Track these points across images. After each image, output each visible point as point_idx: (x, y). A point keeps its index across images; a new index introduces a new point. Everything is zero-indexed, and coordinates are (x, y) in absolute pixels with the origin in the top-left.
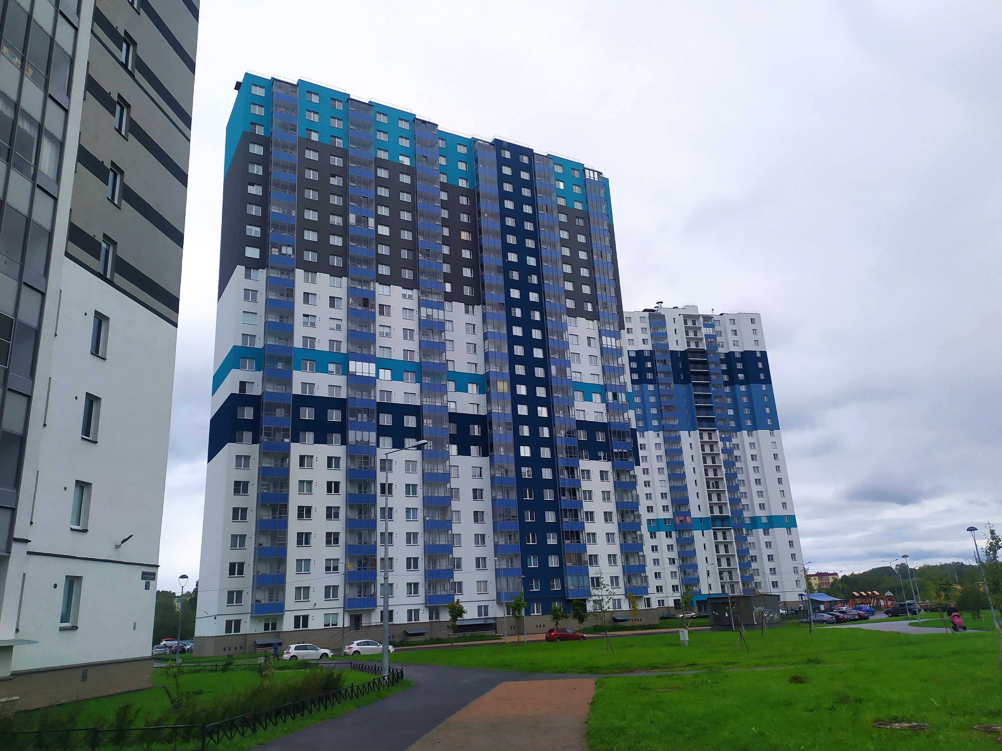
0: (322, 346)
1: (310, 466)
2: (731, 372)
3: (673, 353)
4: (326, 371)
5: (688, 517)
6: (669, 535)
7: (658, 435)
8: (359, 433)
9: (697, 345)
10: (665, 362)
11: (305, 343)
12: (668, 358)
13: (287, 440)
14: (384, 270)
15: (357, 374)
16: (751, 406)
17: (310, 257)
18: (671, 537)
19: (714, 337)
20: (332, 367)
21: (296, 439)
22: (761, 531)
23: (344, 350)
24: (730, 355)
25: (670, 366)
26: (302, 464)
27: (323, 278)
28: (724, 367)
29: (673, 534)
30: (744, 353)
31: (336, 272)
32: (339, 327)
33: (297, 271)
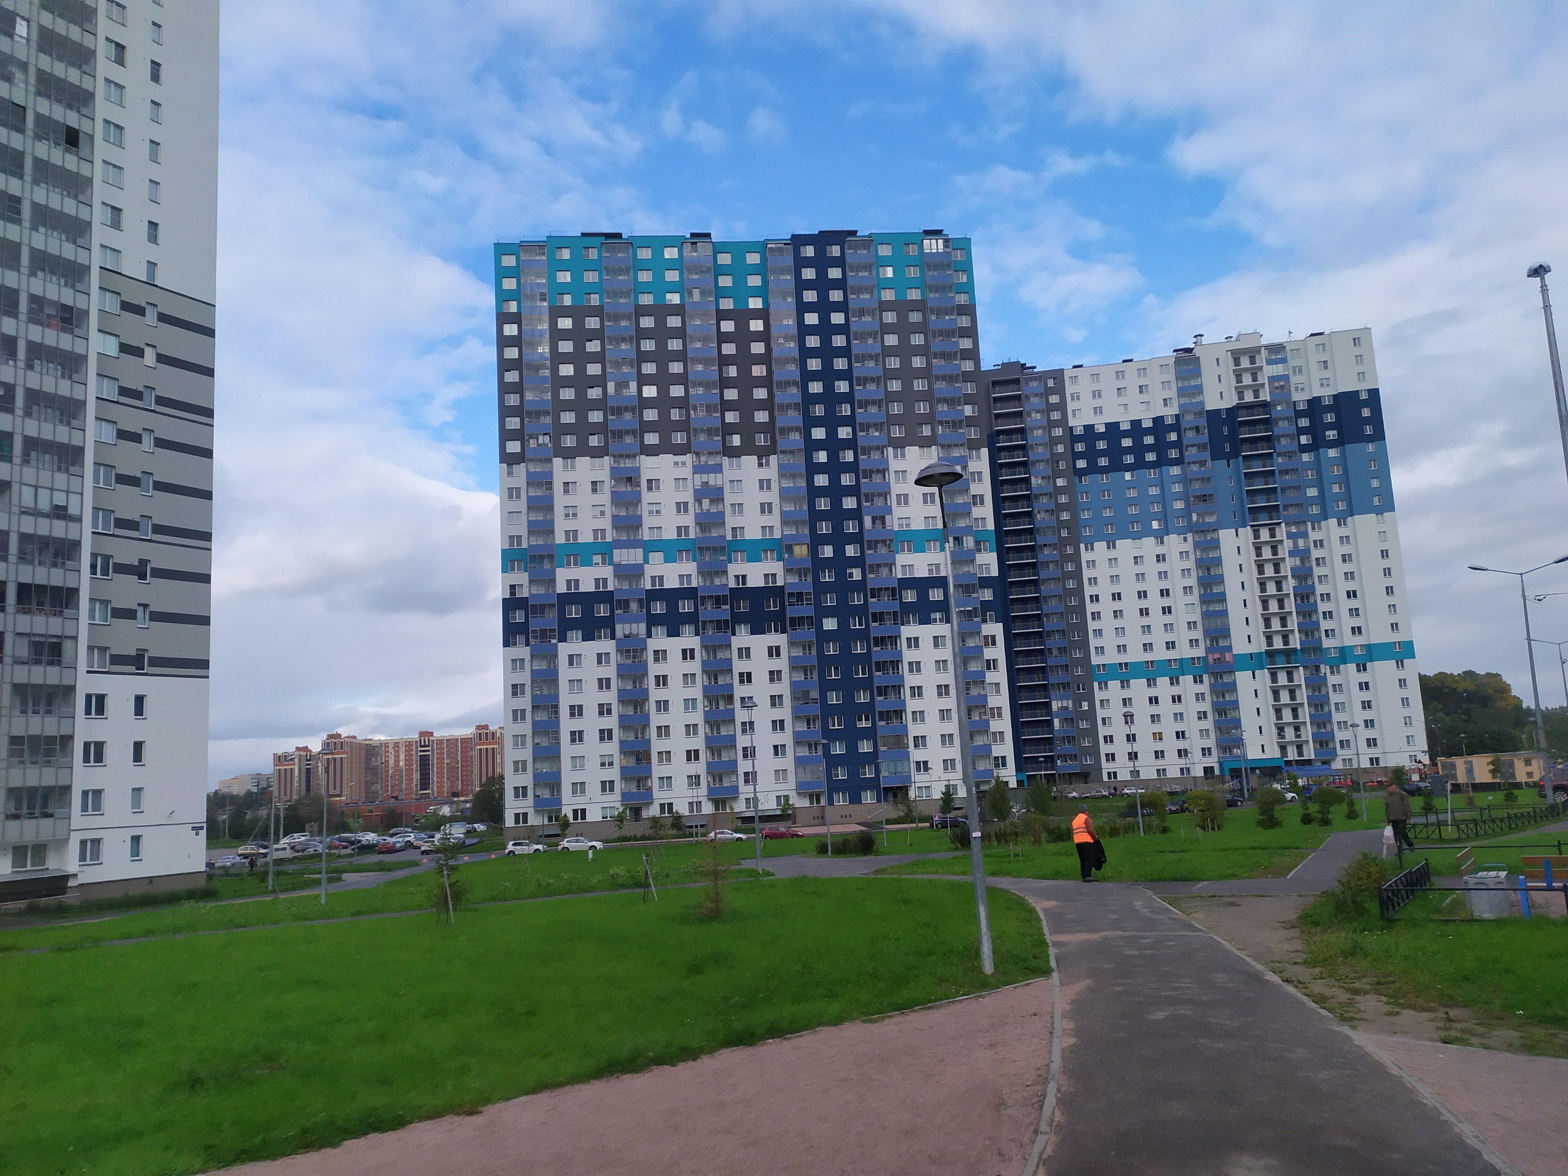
0: (585, 537)
1: (579, 664)
2: (1316, 430)
3: (1213, 415)
4: (590, 563)
5: (1227, 654)
6: (1198, 679)
7: (1185, 539)
8: (627, 626)
9: (1256, 395)
10: (1197, 429)
11: (567, 538)
12: (1203, 422)
13: (554, 641)
14: (652, 439)
15: (623, 563)
16: (1345, 480)
17: (569, 441)
18: (1201, 682)
19: (1286, 378)
20: (598, 559)
21: (563, 639)
22: (1352, 667)
23: (609, 539)
24: (1314, 402)
25: (1207, 434)
26: (571, 663)
27: (583, 462)
28: (1304, 422)
29: (1206, 678)
30: (1337, 398)
31: (597, 453)
32: (603, 513)
33: (555, 459)
